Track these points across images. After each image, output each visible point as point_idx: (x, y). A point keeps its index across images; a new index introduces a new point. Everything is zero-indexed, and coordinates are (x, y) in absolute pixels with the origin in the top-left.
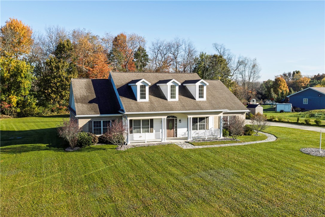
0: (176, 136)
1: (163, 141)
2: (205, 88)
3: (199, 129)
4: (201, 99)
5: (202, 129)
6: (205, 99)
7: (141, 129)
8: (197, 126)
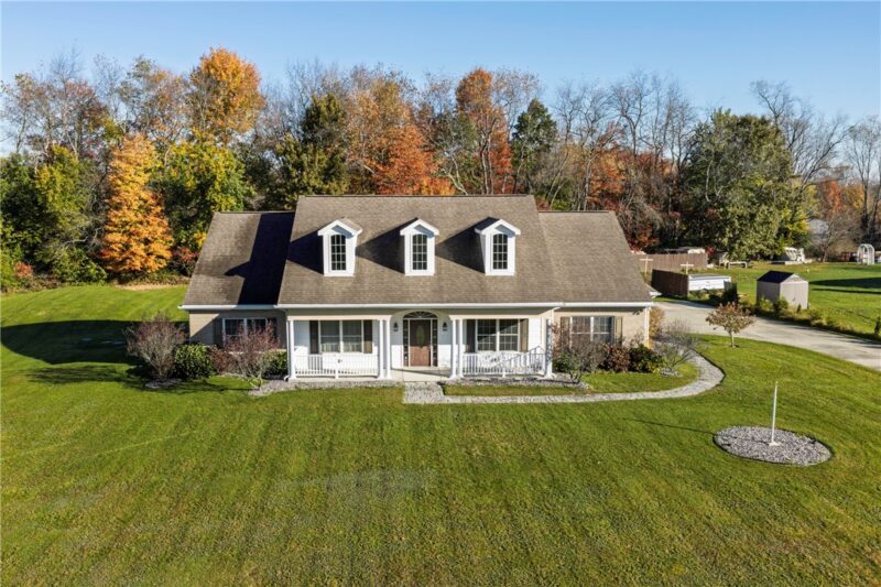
0: (436, 364)
1: (382, 377)
2: (511, 242)
3: (502, 348)
4: (500, 272)
5: (508, 348)
6: (511, 270)
7: (342, 343)
8: (494, 339)
